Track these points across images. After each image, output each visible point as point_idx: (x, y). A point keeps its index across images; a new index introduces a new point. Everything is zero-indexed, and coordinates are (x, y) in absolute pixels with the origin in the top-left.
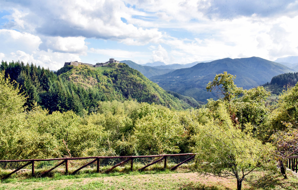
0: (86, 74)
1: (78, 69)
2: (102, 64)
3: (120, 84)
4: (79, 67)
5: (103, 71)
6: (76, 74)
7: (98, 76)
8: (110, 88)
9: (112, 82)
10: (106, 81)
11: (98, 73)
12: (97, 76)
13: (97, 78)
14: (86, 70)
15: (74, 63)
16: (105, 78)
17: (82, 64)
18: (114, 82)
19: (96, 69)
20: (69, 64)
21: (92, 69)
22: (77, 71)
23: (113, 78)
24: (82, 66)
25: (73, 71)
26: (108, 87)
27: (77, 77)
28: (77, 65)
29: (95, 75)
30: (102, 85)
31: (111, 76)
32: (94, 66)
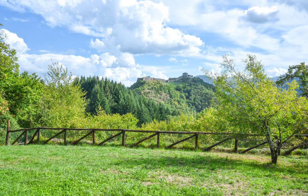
0: (158, 90)
1: (150, 84)
2: (175, 79)
3: (194, 100)
4: (151, 82)
5: (175, 86)
6: (148, 89)
7: (171, 92)
8: (183, 104)
9: (185, 97)
10: (179, 96)
11: (171, 89)
12: (169, 91)
13: (169, 93)
14: (158, 85)
15: (146, 78)
16: (178, 93)
17: (154, 79)
18: (187, 98)
19: (168, 84)
20: (142, 79)
21: (164, 84)
22: (149, 86)
23: (187, 94)
24: (155, 81)
25: (146, 86)
26: (181, 103)
27: (149, 93)
28: (150, 80)
29: (167, 91)
30: (175, 101)
31: (184, 91)
32: (167, 81)
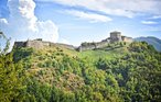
0: (61, 67)
1: (43, 55)
2: (93, 44)
3: (136, 88)
4: (44, 50)
5: (96, 59)
6: (40, 66)
7: (86, 71)
8: (112, 98)
9: (117, 84)
10: (103, 81)
11: (87, 65)
12: (83, 70)
13: (84, 75)
14: (60, 57)
15: (34, 42)
17: (51, 44)
18: (121, 84)
19: (80, 55)
20: (25, 44)
21: (72, 55)
22: (40, 59)
23: (120, 76)
24: (52, 49)
25: (33, 60)
26: (109, 95)
27: (41, 73)
29: (80, 69)
30: (95, 90)
31: (114, 71)
32: (78, 50)
